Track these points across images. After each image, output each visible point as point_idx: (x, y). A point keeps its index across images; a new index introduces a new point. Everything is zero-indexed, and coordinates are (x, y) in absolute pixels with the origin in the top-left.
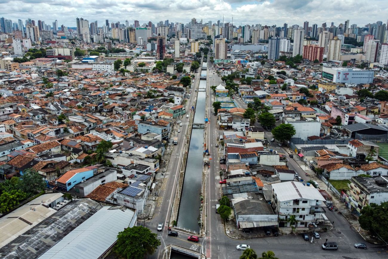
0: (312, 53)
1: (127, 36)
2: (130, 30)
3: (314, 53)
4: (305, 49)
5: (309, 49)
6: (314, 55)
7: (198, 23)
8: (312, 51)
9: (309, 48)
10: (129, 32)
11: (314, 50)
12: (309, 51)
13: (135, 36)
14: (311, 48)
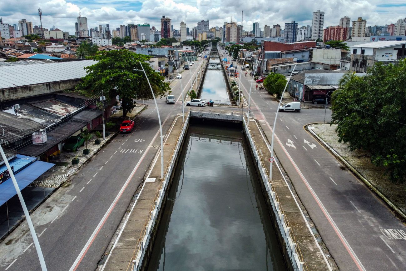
0: (334, 35)
1: (128, 33)
2: (132, 27)
3: (336, 35)
4: (325, 32)
5: (331, 32)
6: (336, 37)
7: (205, 22)
8: (334, 33)
9: (331, 30)
10: (131, 29)
11: (337, 32)
12: (330, 34)
13: (137, 34)
14: (332, 31)
